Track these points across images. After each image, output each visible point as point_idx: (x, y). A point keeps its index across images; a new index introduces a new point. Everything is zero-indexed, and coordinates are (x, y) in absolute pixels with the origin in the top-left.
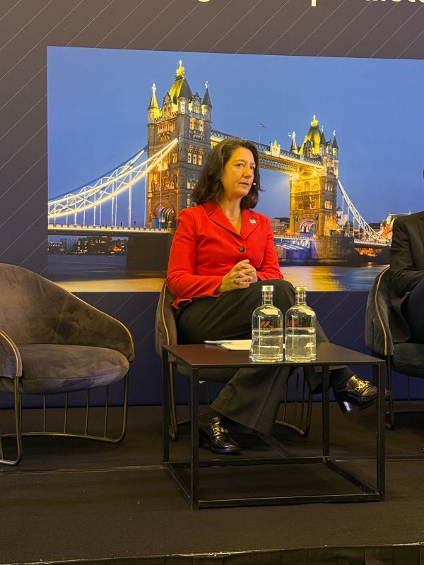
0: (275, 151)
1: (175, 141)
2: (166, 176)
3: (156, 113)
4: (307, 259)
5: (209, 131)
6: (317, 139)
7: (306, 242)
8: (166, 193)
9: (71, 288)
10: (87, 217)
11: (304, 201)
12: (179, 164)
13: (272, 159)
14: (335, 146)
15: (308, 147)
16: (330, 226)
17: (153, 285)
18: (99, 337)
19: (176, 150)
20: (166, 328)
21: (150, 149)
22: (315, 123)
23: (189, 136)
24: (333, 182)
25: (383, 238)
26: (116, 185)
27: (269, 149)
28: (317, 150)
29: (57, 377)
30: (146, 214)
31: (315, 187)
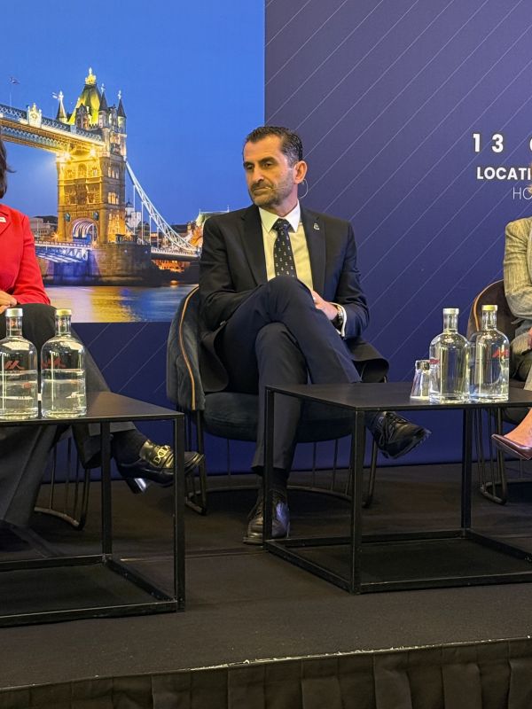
0: (34, 119)
4: (84, 276)
6: (95, 103)
7: (82, 252)
11: (79, 192)
13: (30, 130)
14: (120, 113)
15: (83, 114)
16: (116, 228)
22: (91, 79)
24: (119, 166)
25: (190, 246)
27: (25, 115)
28: (95, 119)
31: (94, 171)
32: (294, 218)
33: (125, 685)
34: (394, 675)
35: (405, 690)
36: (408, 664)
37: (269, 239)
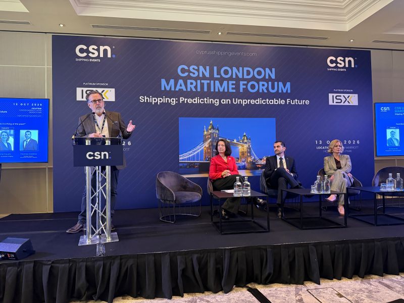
0: (235, 141)
1: (210, 139)
2: (208, 148)
3: (206, 133)
4: (244, 168)
5: (218, 137)
6: (246, 138)
7: (243, 164)
8: (208, 152)
10: (189, 159)
11: (243, 153)
12: (211, 145)
13: (234, 143)
14: (250, 140)
15: (243, 140)
16: (249, 159)
18: (194, 189)
19: (211, 142)
20: (210, 186)
21: (204, 141)
22: (245, 134)
23: (214, 138)
24: (250, 149)
26: (196, 151)
30: (204, 157)
31: (245, 150)
32: (283, 157)
34: (313, 247)
35: (315, 250)
36: (315, 245)
37: (278, 161)
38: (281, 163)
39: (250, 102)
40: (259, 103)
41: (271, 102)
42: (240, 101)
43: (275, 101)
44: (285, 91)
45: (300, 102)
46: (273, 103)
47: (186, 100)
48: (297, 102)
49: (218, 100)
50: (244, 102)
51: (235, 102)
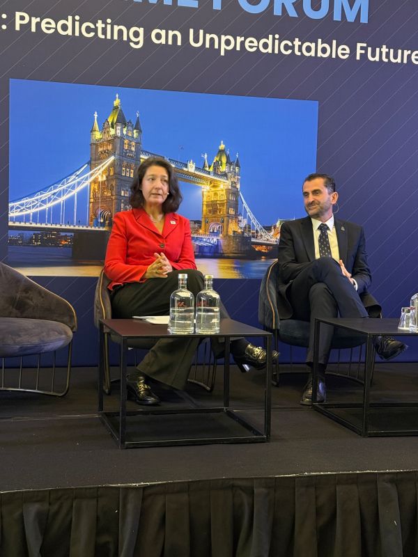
0: (191, 168)
1: (112, 158)
2: (104, 186)
3: (98, 135)
4: (214, 253)
5: (138, 151)
6: (224, 160)
7: (214, 240)
8: (104, 199)
9: (26, 272)
10: (41, 217)
11: (214, 207)
12: (115, 176)
13: (188, 174)
14: (237, 165)
15: (217, 165)
16: (233, 227)
17: (93, 272)
18: (49, 312)
19: (113, 165)
20: (103, 307)
21: (93, 162)
22: (222, 147)
23: (123, 154)
24: (235, 194)
25: (273, 238)
26: (65, 191)
27: (186, 166)
28: (224, 168)
29: (14, 345)
30: (89, 214)
31: (222, 196)
32: (330, 223)
33: (239, 483)
34: (389, 485)
36: (396, 480)
37: (317, 234)
38: (324, 239)
39: (243, 43)
40: (270, 50)
41: (309, 49)
42: (212, 40)
43: (320, 46)
44: (351, 18)
45: (395, 57)
46: (312, 53)
47: (35, 20)
48: (388, 55)
49: (141, 31)
50: (225, 44)
51: (196, 40)
